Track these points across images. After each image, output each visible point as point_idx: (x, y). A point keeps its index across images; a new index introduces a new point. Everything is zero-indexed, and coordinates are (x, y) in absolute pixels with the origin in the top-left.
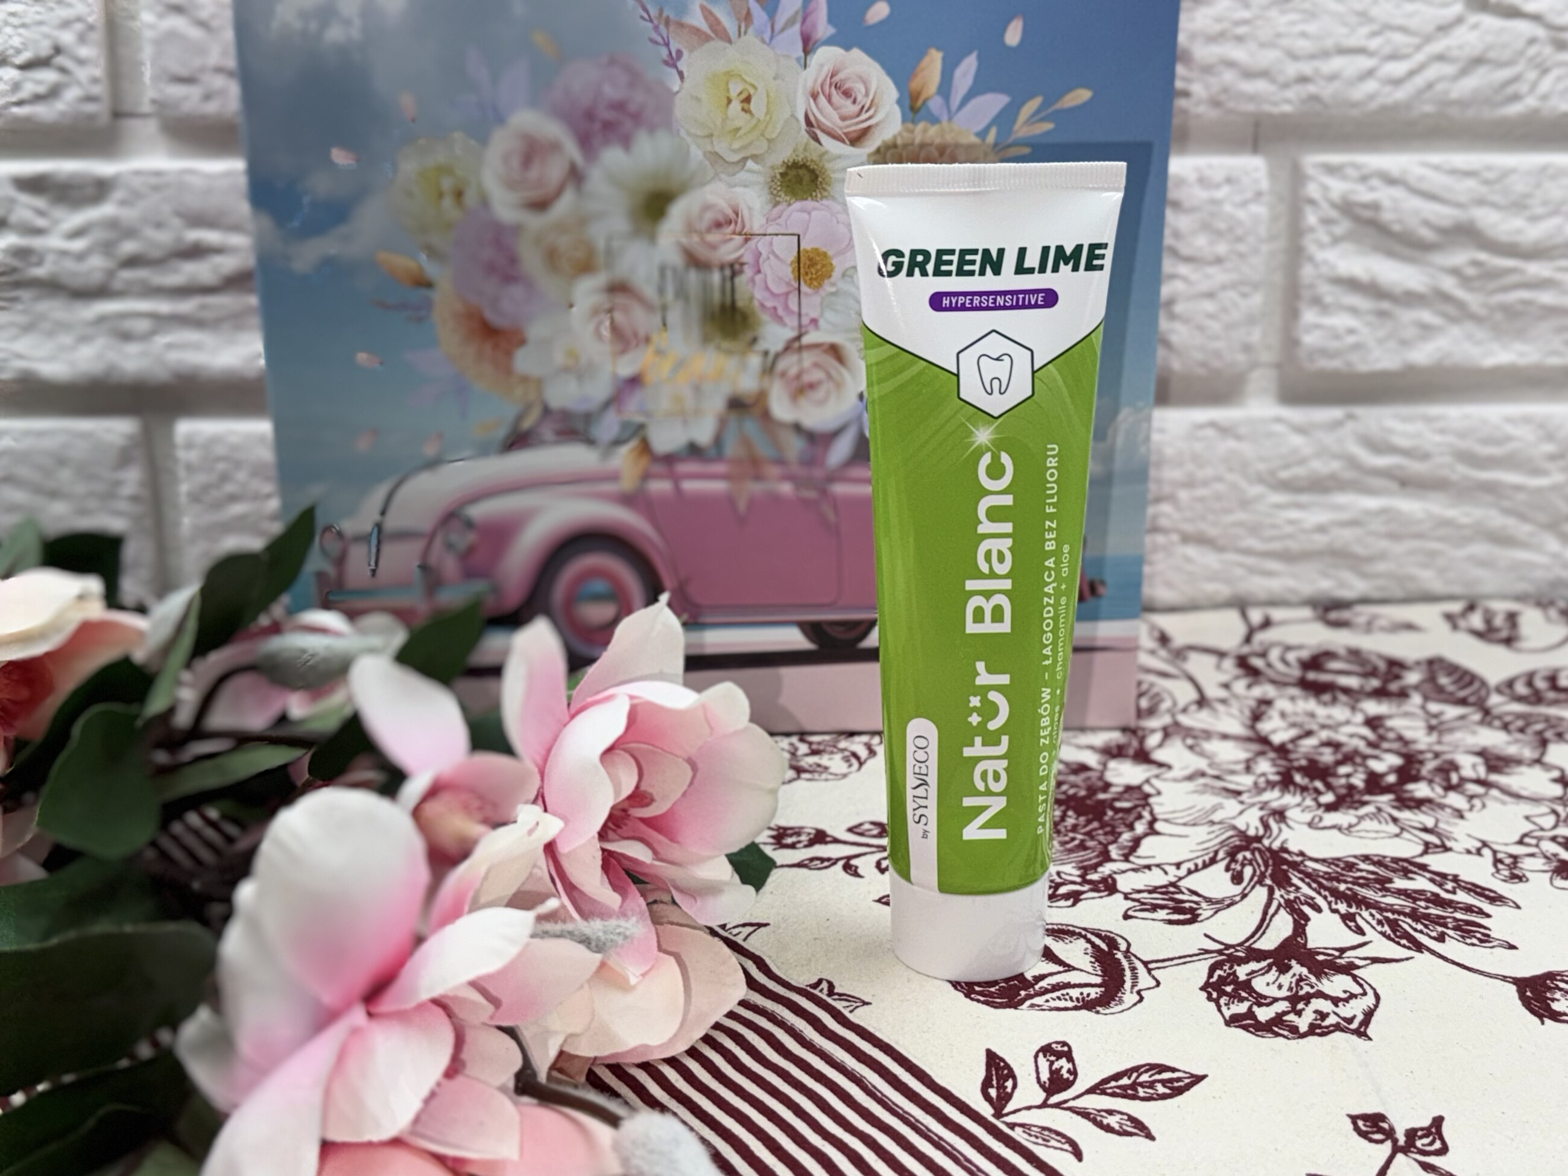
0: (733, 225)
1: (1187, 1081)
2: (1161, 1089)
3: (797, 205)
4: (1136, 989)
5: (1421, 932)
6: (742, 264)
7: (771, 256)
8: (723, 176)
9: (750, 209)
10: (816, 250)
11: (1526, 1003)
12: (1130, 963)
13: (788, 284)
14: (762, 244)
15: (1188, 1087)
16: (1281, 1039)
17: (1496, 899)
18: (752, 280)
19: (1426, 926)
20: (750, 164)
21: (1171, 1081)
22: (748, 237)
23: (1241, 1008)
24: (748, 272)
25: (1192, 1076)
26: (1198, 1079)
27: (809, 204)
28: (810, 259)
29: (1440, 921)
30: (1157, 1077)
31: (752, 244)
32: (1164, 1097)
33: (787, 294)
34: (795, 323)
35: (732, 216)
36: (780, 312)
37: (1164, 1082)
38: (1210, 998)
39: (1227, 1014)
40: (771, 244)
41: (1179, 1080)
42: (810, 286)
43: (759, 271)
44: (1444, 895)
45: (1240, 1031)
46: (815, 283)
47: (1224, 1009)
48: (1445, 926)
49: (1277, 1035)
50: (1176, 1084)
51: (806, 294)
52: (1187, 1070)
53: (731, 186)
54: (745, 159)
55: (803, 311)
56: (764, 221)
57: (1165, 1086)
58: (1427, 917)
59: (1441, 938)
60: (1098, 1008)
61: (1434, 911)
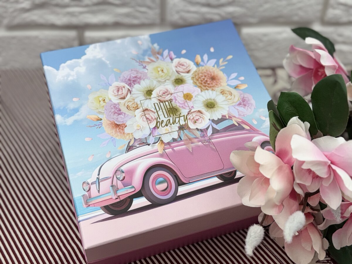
0: (167, 93)
3: (180, 86)
6: (172, 100)
7: (178, 97)
8: (162, 84)
9: (170, 89)
10: (187, 93)
13: (184, 101)
14: (175, 95)
18: (176, 102)
20: (167, 81)
22: (171, 94)
24: (174, 101)
27: (182, 85)
28: (187, 95)
31: (173, 95)
33: (184, 103)
34: (189, 108)
35: (166, 91)
36: (184, 107)
40: (177, 94)
42: (189, 100)
43: (176, 100)
46: (190, 100)
51: (189, 102)
53: (164, 86)
54: (165, 81)
55: (189, 106)
56: (174, 90)
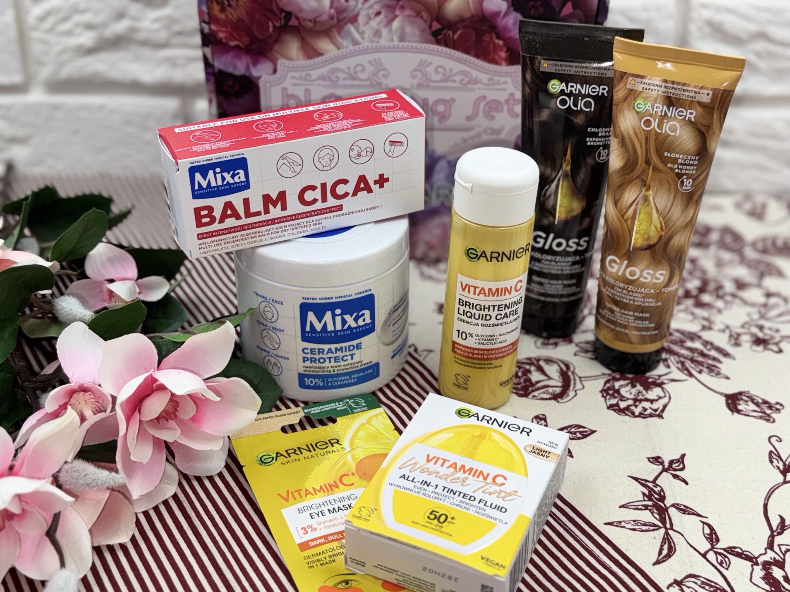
1: (589, 432)
2: (579, 435)
4: (575, 389)
5: (693, 368)
11: (728, 405)
12: (574, 377)
15: (589, 435)
16: (627, 417)
17: (726, 355)
19: (696, 366)
21: (583, 432)
23: (614, 401)
25: (591, 430)
26: (593, 432)
29: (701, 364)
30: (578, 430)
32: (579, 438)
37: (580, 432)
38: (603, 396)
39: (609, 403)
41: (586, 432)
44: (706, 352)
45: (612, 413)
47: (608, 401)
48: (703, 366)
49: (627, 415)
50: (585, 434)
52: (590, 428)
57: (580, 434)
58: (697, 361)
59: (700, 372)
60: (559, 399)
61: (700, 359)
